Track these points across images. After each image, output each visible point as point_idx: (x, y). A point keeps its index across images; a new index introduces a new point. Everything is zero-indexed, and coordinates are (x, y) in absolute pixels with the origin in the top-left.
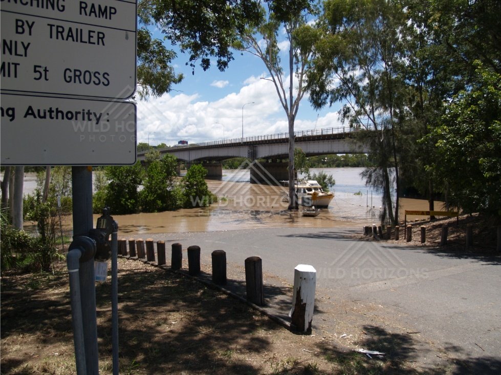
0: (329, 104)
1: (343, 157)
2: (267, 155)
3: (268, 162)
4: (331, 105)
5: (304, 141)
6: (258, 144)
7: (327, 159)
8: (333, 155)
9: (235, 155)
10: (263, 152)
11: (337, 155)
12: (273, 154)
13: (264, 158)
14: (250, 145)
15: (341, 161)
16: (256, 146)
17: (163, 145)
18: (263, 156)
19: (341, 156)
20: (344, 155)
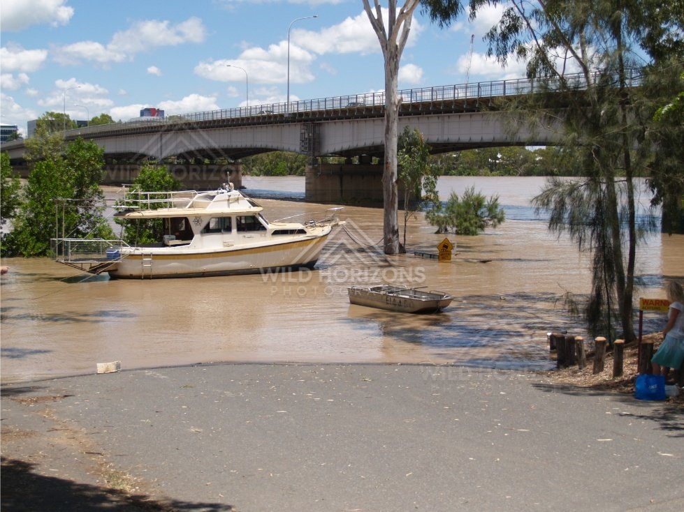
0: (468, 9)
1: (540, 153)
2: (346, 146)
3: (349, 162)
4: (473, 15)
5: (435, 113)
6: (326, 119)
7: (502, 158)
8: (517, 149)
9: (270, 145)
10: (338, 139)
11: (527, 148)
12: (361, 144)
13: (340, 153)
14: (305, 121)
15: (535, 162)
16: (320, 124)
17: (106, 118)
18: (338, 148)
19: (536, 152)
20: (544, 148)
